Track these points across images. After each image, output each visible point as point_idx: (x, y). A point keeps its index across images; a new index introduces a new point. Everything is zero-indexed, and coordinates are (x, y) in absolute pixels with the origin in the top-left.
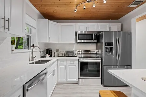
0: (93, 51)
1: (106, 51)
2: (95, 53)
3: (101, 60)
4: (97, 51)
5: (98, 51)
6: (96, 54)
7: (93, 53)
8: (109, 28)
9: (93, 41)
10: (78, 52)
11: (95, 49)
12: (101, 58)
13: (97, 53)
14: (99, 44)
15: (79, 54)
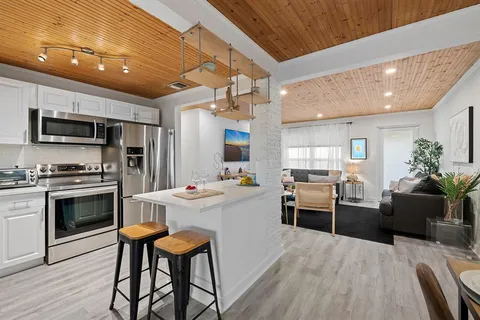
0: (93, 167)
1: (129, 165)
2: (100, 170)
3: (116, 187)
4: (105, 166)
5: (109, 167)
6: (102, 174)
7: (93, 170)
8: (135, 114)
9: (93, 140)
10: (40, 173)
11: (100, 161)
12: (116, 182)
13: (105, 170)
14: (110, 150)
15: (45, 177)
